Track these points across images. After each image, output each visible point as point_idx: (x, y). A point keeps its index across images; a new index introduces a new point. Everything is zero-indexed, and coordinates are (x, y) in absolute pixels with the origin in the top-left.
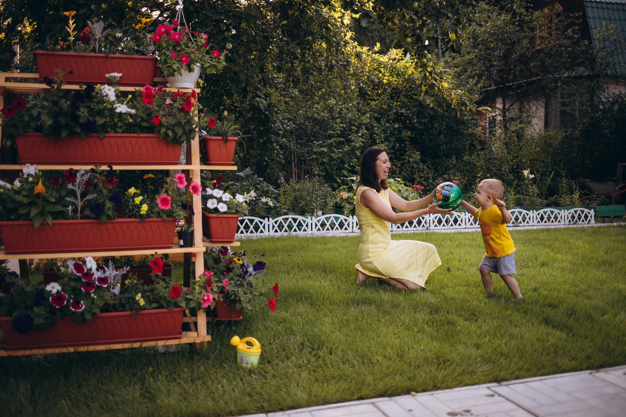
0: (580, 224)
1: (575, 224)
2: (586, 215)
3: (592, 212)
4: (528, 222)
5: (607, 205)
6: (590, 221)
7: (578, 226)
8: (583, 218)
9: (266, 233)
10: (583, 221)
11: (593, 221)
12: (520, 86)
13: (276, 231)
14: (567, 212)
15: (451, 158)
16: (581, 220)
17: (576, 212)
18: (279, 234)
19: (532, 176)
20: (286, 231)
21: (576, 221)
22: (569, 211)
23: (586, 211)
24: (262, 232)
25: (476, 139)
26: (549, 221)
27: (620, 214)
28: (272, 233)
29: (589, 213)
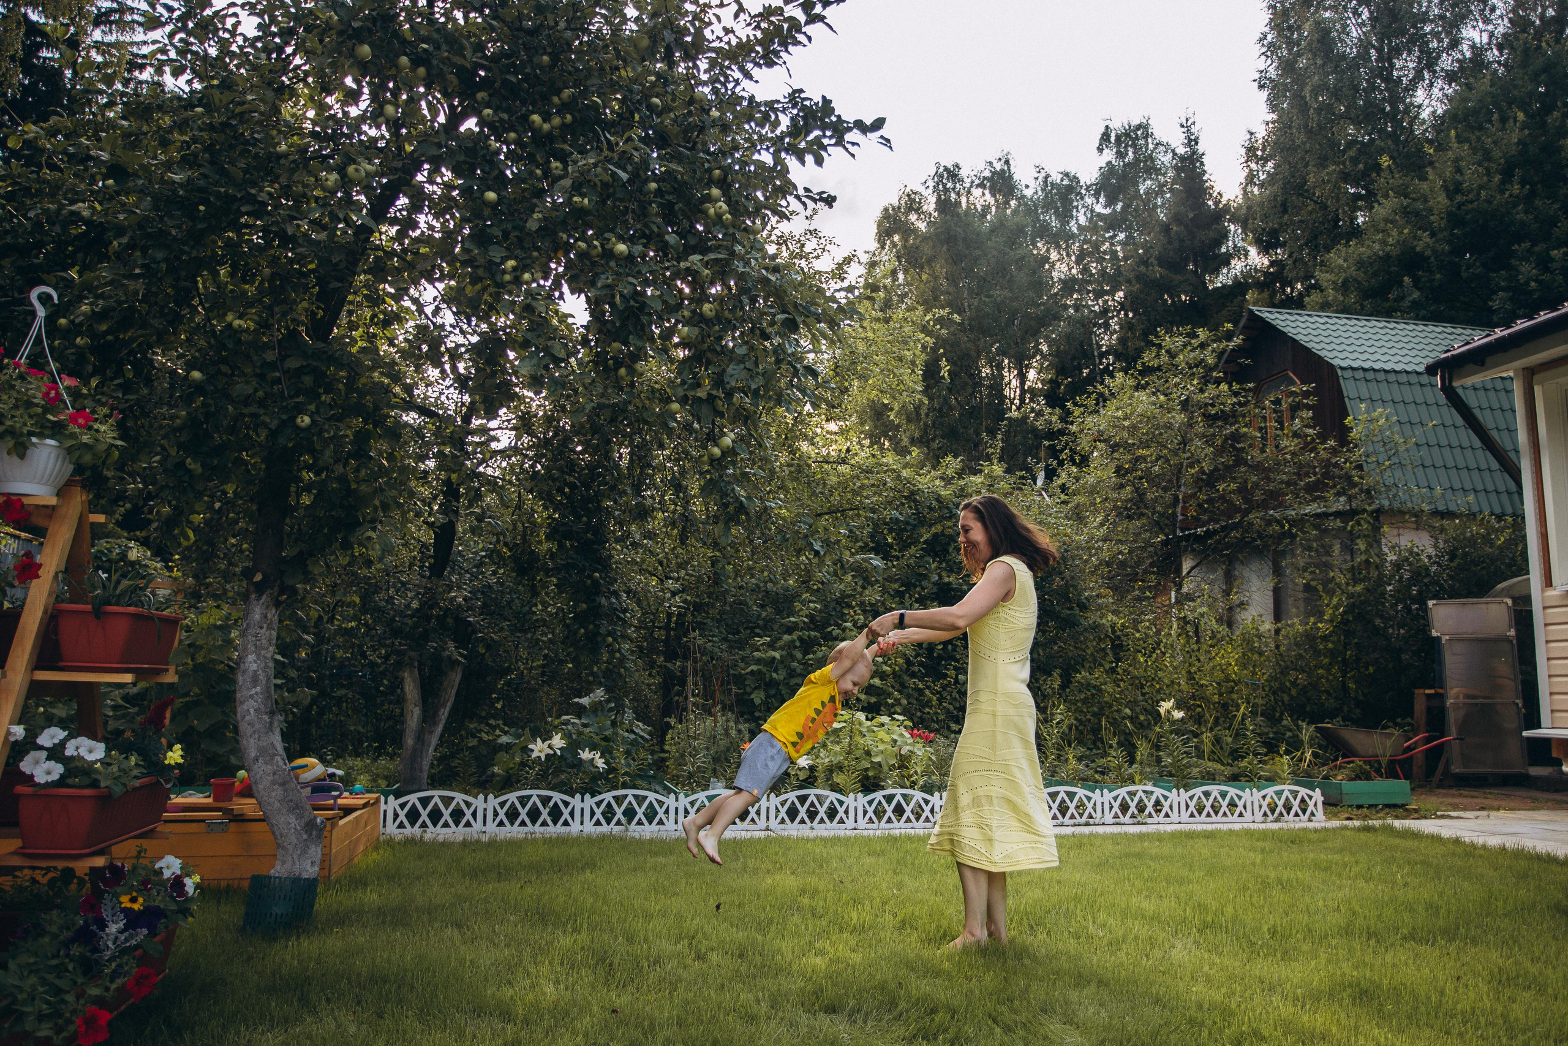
0: (1293, 823)
1: (1277, 820)
2: (1303, 801)
3: (1317, 795)
4: (1167, 815)
5: (1368, 778)
6: (1312, 814)
7: (1285, 825)
8: (1296, 807)
9: (575, 828)
10: (1297, 815)
11: (1320, 814)
12: (1209, 534)
13: (598, 823)
14: (1257, 795)
15: (1050, 675)
16: (1293, 812)
17: (1279, 793)
18: (605, 828)
19: (1178, 715)
20: (619, 823)
21: (1281, 814)
22: (1263, 792)
23: (1303, 792)
24: (566, 823)
25: (1107, 636)
26: (1216, 813)
27: (1399, 802)
28: (589, 827)
29: (1310, 797)
